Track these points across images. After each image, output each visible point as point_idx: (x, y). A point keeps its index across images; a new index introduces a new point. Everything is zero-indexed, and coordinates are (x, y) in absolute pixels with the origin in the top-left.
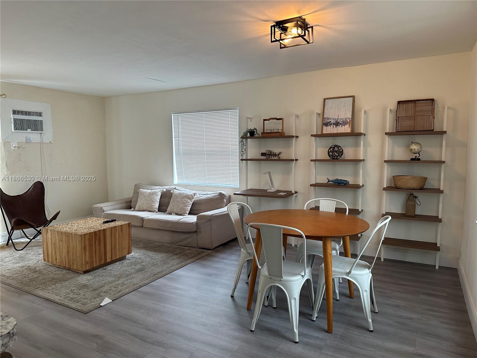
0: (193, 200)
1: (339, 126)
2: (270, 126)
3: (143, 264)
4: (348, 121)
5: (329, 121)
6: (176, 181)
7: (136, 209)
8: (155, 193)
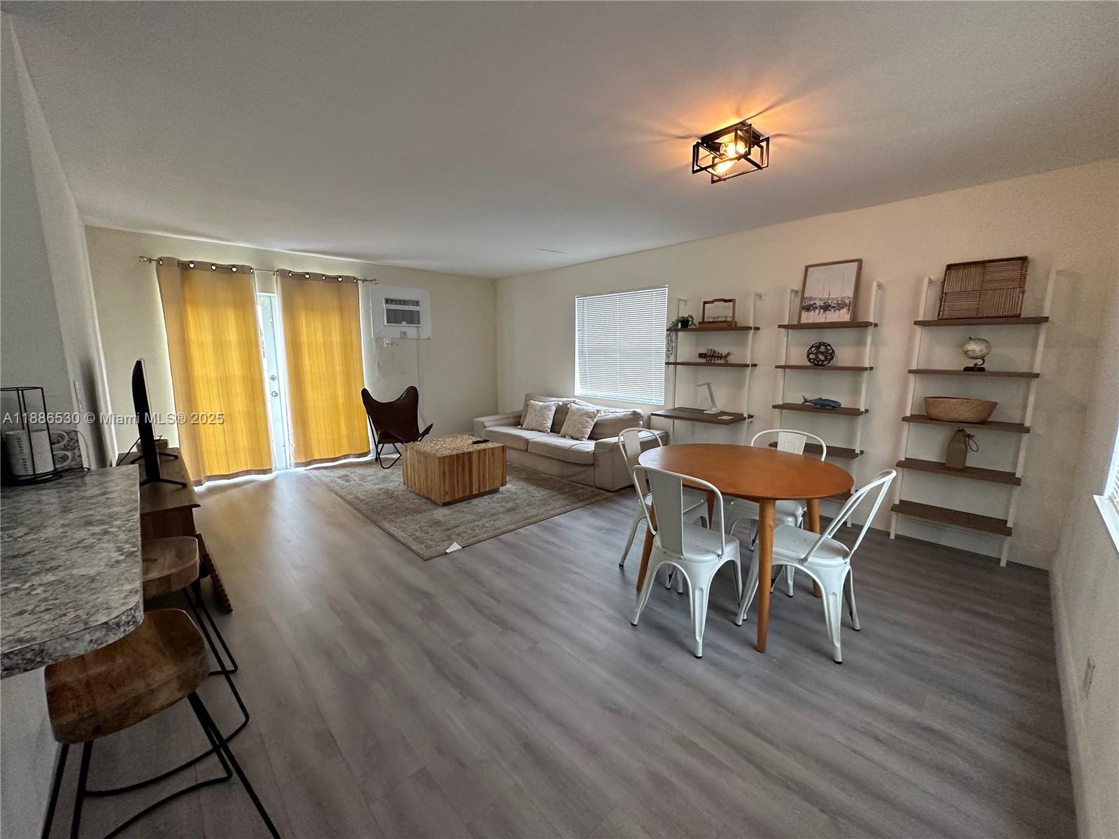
0: (596, 420)
1: (830, 310)
2: (714, 312)
3: (517, 501)
4: (847, 301)
5: (812, 303)
6: (578, 390)
7: (524, 426)
8: (548, 408)
